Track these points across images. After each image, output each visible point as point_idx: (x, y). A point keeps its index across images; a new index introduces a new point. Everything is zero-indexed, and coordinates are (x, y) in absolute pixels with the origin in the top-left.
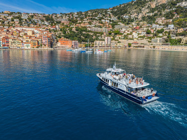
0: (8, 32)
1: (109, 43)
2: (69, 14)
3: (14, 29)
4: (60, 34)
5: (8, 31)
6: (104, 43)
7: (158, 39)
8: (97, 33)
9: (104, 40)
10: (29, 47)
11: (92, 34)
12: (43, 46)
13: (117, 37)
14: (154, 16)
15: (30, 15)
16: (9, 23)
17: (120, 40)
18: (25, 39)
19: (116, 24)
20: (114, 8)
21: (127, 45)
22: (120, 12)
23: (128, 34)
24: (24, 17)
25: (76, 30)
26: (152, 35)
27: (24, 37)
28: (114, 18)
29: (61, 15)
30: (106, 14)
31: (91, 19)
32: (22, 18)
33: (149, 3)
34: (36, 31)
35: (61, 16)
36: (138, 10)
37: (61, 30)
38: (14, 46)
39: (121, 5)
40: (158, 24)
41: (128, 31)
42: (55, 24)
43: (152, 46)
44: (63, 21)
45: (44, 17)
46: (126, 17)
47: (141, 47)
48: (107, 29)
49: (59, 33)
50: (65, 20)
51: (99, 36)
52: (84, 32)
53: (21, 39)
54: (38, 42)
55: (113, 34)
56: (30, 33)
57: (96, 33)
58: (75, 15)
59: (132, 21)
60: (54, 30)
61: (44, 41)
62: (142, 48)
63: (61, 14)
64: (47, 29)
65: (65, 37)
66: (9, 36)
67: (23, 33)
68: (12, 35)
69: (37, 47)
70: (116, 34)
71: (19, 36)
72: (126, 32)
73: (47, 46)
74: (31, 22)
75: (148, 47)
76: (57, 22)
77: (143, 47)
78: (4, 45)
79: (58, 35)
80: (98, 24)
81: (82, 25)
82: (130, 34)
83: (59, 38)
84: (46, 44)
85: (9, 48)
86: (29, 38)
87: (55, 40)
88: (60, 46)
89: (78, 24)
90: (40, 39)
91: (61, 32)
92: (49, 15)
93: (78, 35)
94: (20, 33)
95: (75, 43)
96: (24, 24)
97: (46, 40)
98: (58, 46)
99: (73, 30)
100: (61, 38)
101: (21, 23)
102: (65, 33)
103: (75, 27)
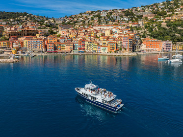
0: (86, 33)
2: (152, 6)
4: (145, 32)
5: (86, 31)
10: (106, 51)
12: (122, 49)
15: (109, 11)
16: (89, 22)
18: (102, 41)
24: (103, 15)
25: (168, 26)
27: (101, 38)
29: (141, 8)
32: (101, 15)
34: (114, 30)
35: (143, 9)
37: (146, 27)
38: (89, 50)
42: (137, 20)
44: (145, 15)
45: (123, 12)
49: (143, 31)
50: (148, 13)
52: (179, 28)
53: (97, 40)
54: (117, 45)
56: (107, 33)
58: (161, 6)
60: (136, 27)
61: (124, 44)
63: (142, 6)
64: (128, 27)
65: (151, 36)
66: (87, 37)
67: (99, 34)
68: (90, 36)
69: (115, 52)
71: (97, 37)
73: (127, 50)
74: (109, 19)
76: (138, 17)
78: (80, 49)
79: (142, 34)
81: (174, 17)
83: (143, 37)
84: (127, 47)
85: (85, 52)
86: (106, 39)
87: (138, 41)
88: (145, 48)
89: (167, 16)
90: (119, 40)
91: (145, 29)
92: (129, 9)
93: (171, 32)
94: (97, 33)
95: (167, 44)
96: (102, 22)
97: (127, 43)
98: (142, 49)
99: (162, 26)
100: (145, 37)
101: (99, 21)
102: (152, 30)
103: (164, 21)
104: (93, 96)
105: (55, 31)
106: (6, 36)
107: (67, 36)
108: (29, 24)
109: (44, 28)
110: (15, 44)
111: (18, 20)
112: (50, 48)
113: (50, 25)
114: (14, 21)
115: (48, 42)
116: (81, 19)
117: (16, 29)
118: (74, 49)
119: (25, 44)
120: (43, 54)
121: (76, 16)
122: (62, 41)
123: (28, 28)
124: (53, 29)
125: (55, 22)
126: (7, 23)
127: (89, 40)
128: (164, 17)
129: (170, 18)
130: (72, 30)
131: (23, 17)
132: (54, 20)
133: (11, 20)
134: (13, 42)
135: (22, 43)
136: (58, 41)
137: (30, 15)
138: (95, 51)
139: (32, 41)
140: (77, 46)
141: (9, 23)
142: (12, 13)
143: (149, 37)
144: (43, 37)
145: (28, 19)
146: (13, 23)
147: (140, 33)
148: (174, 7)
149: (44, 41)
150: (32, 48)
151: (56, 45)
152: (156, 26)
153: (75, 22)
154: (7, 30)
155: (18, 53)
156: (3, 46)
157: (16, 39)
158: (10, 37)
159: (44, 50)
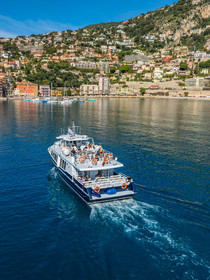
1: (106, 88)
2: (46, 36)
4: (21, 74)
6: (96, 89)
7: (198, 79)
8: (88, 71)
9: (97, 83)
11: (77, 73)
13: (124, 76)
14: (205, 34)
17: (127, 83)
19: (128, 54)
20: (130, 22)
21: (137, 91)
22: (140, 29)
23: (145, 72)
25: (50, 67)
26: (188, 73)
28: (128, 42)
29: (31, 38)
30: (114, 33)
31: (82, 45)
33: (198, 8)
36: (174, 23)
37: (22, 68)
39: (144, 15)
40: (205, 50)
41: (148, 66)
43: (182, 92)
44: (33, 51)
46: (150, 38)
47: (162, 94)
48: (107, 63)
49: (18, 73)
51: (90, 77)
52: (63, 71)
55: (117, 71)
57: (84, 71)
59: (161, 46)
60: (11, 68)
62: (165, 97)
70: (123, 72)
72: (143, 67)
75: (175, 94)
77: (167, 94)
79: (17, 77)
80: (92, 54)
81: (62, 57)
82: (149, 72)
83: (18, 81)
87: (11, 85)
88: (19, 94)
91: (22, 71)
92: (11, 40)
93: (51, 75)
95: (44, 89)
98: (15, 94)
99: (43, 67)
100: (21, 81)
102: (29, 72)
129: (57, 58)
143: (25, 80)
147: (15, 75)
152: (35, 67)
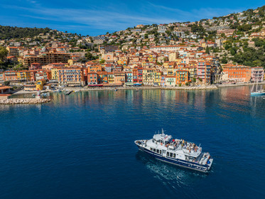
0: (141, 57)
2: (228, 17)
3: (149, 52)
4: (226, 55)
5: (141, 54)
10: (174, 84)
12: (197, 81)
15: (169, 26)
16: (141, 41)
18: (167, 68)
24: (161, 30)
25: (257, 45)
27: (166, 65)
29: (214, 20)
32: (159, 32)
34: (181, 52)
35: (216, 22)
37: (227, 48)
38: (149, 82)
44: (220, 30)
45: (189, 26)
49: (223, 53)
50: (223, 27)
53: (160, 68)
54: (189, 74)
56: (172, 57)
58: (241, 17)
60: (212, 48)
61: (199, 72)
63: (214, 18)
65: (235, 60)
66: (143, 64)
67: (160, 59)
68: (147, 61)
69: (187, 84)
71: (157, 63)
73: (204, 81)
74: (170, 36)
76: (209, 33)
78: (135, 81)
79: (221, 58)
81: (263, 33)
83: (223, 62)
84: (203, 77)
85: (143, 85)
86: (172, 66)
87: (218, 68)
88: (227, 79)
89: (253, 32)
90: (191, 67)
91: (226, 51)
92: (197, 23)
93: (261, 54)
94: (157, 57)
95: (257, 72)
96: (161, 42)
97: (203, 71)
98: (223, 79)
99: (249, 46)
100: (226, 63)
101: (157, 40)
102: (236, 53)
103: (251, 38)
104: (170, 151)
105: (94, 55)
106: (24, 64)
107: (114, 62)
108: (55, 45)
109: (78, 51)
110: (38, 75)
111: (37, 40)
112: (92, 80)
113: (86, 47)
114: (32, 41)
115: (89, 72)
116: (130, 37)
117: (37, 53)
118: (126, 81)
119: (53, 75)
120: (83, 89)
121: (122, 33)
122: (108, 69)
123: (55, 51)
124: (91, 52)
125: (92, 41)
126: (22, 45)
127: (147, 67)
128: (249, 33)
129: (258, 34)
130: (120, 53)
131: (45, 34)
132: (91, 38)
133: (28, 39)
134: (36, 72)
135: (50, 73)
136: (103, 70)
137: (55, 32)
138: (157, 83)
139: (65, 71)
140: (131, 76)
141: (24, 44)
142: (29, 29)
143: (231, 62)
144: (80, 65)
145: (53, 38)
146: (30, 44)
147: (218, 56)
148: (260, 19)
149: (82, 70)
150: (66, 80)
151: (101, 76)
152: (241, 46)
153: (121, 42)
154: (24, 54)
155: (46, 88)
156: (20, 79)
157: (39, 67)
158: (30, 65)
159: (83, 83)
